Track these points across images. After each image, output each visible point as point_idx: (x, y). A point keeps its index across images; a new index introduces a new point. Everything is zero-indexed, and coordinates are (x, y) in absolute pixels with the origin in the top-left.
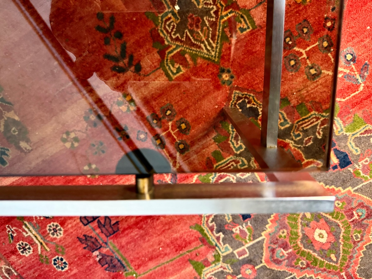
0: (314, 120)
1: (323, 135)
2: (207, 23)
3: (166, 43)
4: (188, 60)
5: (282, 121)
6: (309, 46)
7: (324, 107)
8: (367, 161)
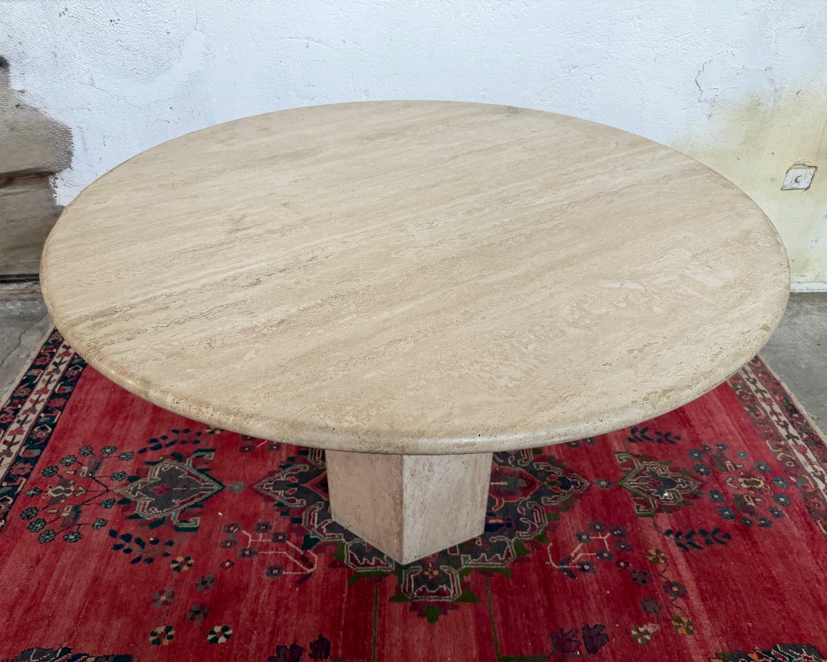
0: (540, 521)
1: (522, 522)
2: (651, 490)
3: (645, 462)
4: (627, 469)
5: (548, 501)
6: (609, 543)
7: (548, 532)
8: (479, 543)
